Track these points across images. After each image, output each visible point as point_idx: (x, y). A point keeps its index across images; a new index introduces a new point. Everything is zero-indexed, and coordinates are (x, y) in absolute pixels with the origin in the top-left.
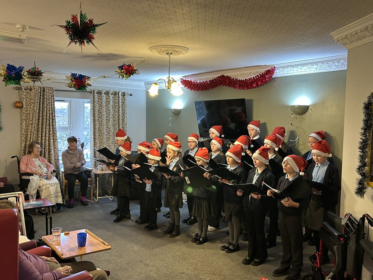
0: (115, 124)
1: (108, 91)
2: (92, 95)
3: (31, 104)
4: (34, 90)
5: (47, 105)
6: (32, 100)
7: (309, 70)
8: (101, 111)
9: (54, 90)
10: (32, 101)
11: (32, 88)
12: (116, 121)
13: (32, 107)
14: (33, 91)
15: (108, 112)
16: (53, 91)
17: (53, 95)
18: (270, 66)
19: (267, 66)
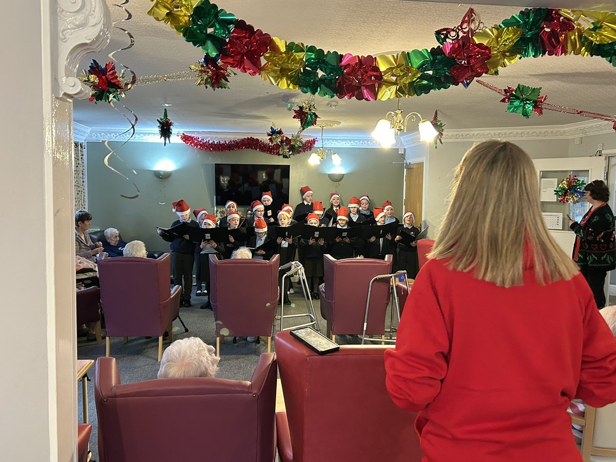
7: (345, 144)
18: (312, 137)
19: (309, 136)
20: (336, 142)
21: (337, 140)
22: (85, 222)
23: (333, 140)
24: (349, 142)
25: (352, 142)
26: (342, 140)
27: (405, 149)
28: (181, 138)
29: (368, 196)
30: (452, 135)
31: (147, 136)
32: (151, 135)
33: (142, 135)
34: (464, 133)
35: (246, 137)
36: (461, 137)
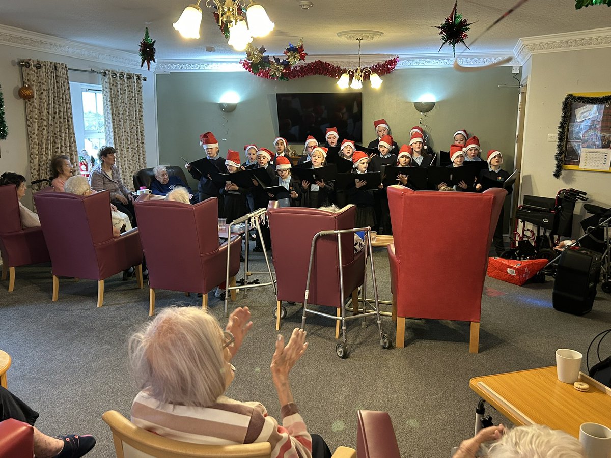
0: (133, 126)
1: (122, 73)
2: (106, 78)
3: (42, 91)
4: (44, 67)
5: (63, 94)
6: (43, 84)
7: (437, 64)
8: (117, 104)
9: (67, 69)
10: (44, 87)
11: (42, 65)
12: (133, 121)
13: (45, 97)
14: (43, 69)
15: (124, 107)
16: (67, 71)
17: (67, 77)
18: (392, 56)
19: (389, 56)
20: (424, 61)
21: (425, 58)
22: (108, 155)
23: (420, 58)
24: (442, 61)
25: (446, 61)
26: (432, 58)
27: (521, 67)
28: (243, 65)
29: (465, 131)
30: (561, 42)
31: (210, 65)
32: (214, 64)
33: (206, 64)
34: (579, 37)
35: (313, 61)
36: (574, 44)
